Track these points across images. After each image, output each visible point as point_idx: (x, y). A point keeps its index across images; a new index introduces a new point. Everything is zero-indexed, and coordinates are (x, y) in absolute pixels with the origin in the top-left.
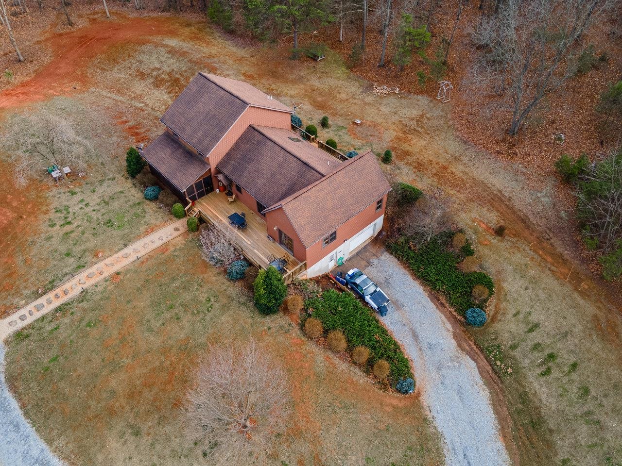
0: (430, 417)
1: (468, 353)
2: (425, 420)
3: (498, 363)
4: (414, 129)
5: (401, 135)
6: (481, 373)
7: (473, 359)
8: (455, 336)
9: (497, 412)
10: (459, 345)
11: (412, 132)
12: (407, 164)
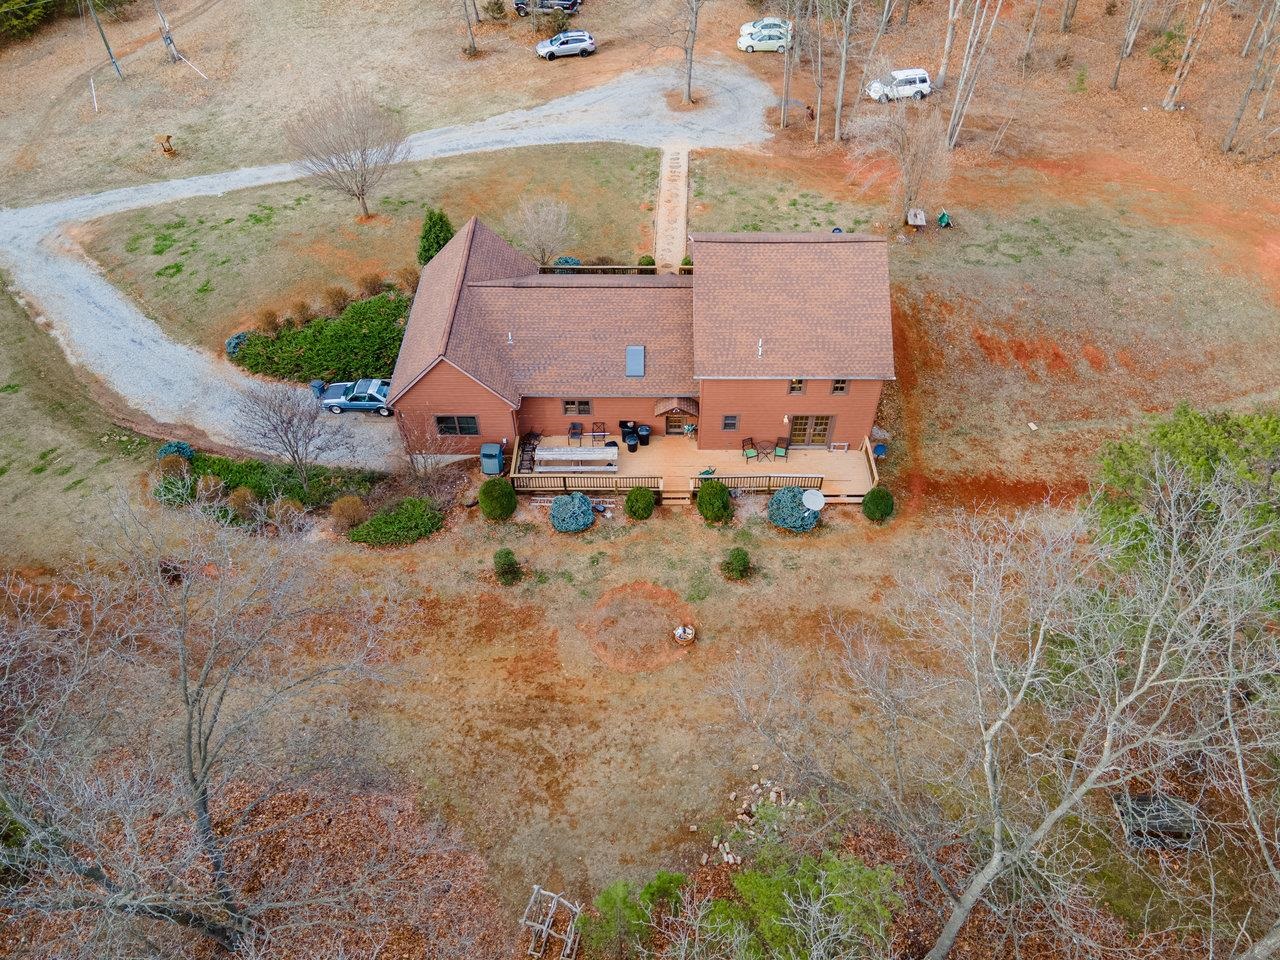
0: (196, 348)
1: (175, 427)
2: (200, 343)
3: (124, 438)
4: (534, 724)
5: (547, 678)
6: (148, 416)
7: (164, 425)
8: (203, 434)
9: (116, 396)
10: (190, 428)
11: (532, 713)
12: (460, 602)
